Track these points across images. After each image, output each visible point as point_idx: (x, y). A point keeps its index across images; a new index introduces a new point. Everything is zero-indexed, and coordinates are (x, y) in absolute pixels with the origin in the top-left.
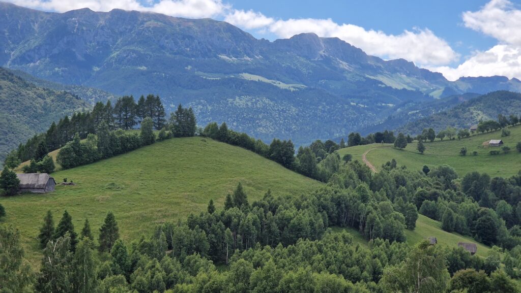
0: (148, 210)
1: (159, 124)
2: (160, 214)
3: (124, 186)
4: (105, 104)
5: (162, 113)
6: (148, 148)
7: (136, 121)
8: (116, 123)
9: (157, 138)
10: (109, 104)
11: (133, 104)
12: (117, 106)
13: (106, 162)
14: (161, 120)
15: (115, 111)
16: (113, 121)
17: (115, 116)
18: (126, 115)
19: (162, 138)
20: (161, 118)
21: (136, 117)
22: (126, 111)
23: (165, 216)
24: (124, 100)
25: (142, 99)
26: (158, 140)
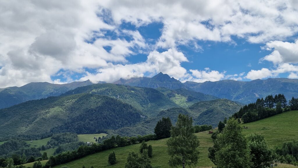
0: (280, 138)
1: (284, 106)
2: (286, 139)
3: (269, 128)
4: (261, 99)
5: (285, 101)
6: (279, 115)
7: (274, 105)
8: (266, 106)
9: (283, 110)
10: (262, 99)
11: (273, 98)
12: (266, 99)
13: (262, 120)
14: (285, 104)
15: (265, 102)
16: (264, 106)
17: (265, 103)
18: (270, 103)
19: (286, 111)
20: (285, 103)
21: (274, 103)
22: (270, 101)
23: (288, 140)
24: (268, 97)
25: (276, 96)
26: (284, 111)
